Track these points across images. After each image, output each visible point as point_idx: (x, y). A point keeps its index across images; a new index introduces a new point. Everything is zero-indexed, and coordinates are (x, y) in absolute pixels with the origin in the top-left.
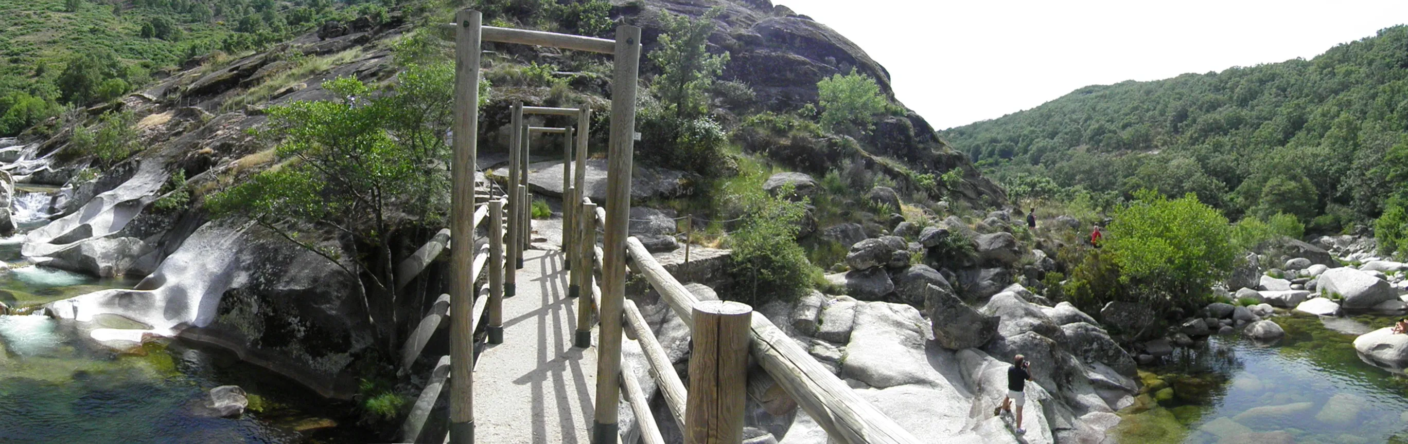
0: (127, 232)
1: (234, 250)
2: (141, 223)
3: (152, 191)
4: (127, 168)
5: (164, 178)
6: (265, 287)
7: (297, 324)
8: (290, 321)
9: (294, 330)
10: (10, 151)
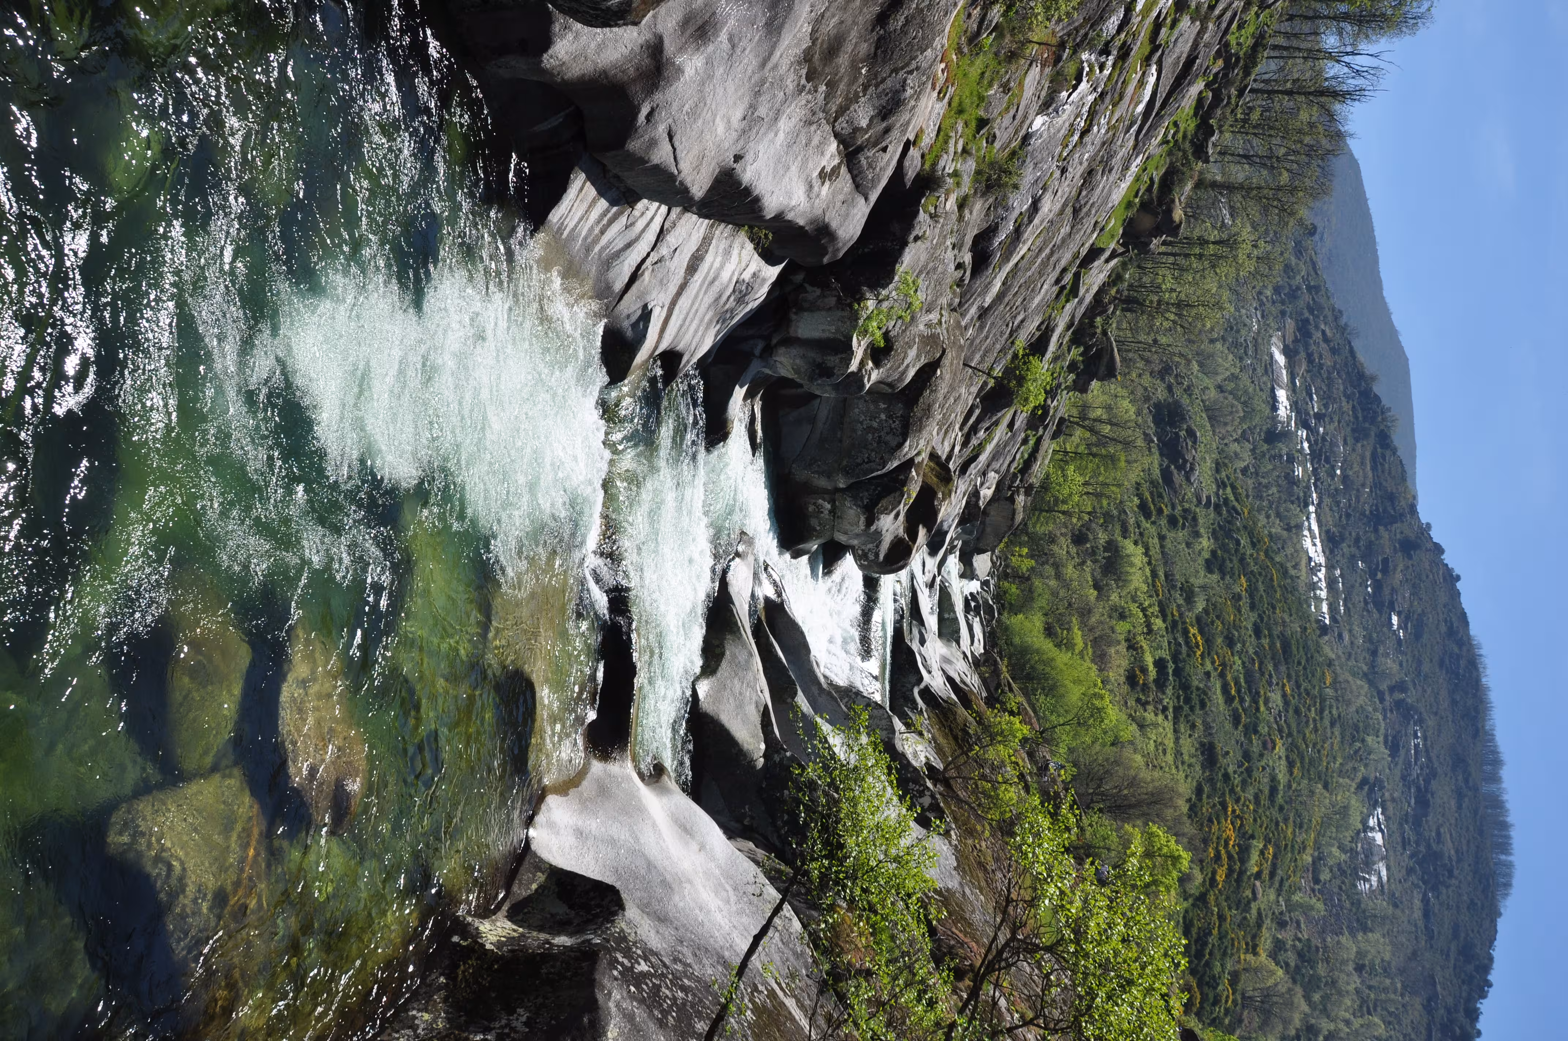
6: (622, 964)
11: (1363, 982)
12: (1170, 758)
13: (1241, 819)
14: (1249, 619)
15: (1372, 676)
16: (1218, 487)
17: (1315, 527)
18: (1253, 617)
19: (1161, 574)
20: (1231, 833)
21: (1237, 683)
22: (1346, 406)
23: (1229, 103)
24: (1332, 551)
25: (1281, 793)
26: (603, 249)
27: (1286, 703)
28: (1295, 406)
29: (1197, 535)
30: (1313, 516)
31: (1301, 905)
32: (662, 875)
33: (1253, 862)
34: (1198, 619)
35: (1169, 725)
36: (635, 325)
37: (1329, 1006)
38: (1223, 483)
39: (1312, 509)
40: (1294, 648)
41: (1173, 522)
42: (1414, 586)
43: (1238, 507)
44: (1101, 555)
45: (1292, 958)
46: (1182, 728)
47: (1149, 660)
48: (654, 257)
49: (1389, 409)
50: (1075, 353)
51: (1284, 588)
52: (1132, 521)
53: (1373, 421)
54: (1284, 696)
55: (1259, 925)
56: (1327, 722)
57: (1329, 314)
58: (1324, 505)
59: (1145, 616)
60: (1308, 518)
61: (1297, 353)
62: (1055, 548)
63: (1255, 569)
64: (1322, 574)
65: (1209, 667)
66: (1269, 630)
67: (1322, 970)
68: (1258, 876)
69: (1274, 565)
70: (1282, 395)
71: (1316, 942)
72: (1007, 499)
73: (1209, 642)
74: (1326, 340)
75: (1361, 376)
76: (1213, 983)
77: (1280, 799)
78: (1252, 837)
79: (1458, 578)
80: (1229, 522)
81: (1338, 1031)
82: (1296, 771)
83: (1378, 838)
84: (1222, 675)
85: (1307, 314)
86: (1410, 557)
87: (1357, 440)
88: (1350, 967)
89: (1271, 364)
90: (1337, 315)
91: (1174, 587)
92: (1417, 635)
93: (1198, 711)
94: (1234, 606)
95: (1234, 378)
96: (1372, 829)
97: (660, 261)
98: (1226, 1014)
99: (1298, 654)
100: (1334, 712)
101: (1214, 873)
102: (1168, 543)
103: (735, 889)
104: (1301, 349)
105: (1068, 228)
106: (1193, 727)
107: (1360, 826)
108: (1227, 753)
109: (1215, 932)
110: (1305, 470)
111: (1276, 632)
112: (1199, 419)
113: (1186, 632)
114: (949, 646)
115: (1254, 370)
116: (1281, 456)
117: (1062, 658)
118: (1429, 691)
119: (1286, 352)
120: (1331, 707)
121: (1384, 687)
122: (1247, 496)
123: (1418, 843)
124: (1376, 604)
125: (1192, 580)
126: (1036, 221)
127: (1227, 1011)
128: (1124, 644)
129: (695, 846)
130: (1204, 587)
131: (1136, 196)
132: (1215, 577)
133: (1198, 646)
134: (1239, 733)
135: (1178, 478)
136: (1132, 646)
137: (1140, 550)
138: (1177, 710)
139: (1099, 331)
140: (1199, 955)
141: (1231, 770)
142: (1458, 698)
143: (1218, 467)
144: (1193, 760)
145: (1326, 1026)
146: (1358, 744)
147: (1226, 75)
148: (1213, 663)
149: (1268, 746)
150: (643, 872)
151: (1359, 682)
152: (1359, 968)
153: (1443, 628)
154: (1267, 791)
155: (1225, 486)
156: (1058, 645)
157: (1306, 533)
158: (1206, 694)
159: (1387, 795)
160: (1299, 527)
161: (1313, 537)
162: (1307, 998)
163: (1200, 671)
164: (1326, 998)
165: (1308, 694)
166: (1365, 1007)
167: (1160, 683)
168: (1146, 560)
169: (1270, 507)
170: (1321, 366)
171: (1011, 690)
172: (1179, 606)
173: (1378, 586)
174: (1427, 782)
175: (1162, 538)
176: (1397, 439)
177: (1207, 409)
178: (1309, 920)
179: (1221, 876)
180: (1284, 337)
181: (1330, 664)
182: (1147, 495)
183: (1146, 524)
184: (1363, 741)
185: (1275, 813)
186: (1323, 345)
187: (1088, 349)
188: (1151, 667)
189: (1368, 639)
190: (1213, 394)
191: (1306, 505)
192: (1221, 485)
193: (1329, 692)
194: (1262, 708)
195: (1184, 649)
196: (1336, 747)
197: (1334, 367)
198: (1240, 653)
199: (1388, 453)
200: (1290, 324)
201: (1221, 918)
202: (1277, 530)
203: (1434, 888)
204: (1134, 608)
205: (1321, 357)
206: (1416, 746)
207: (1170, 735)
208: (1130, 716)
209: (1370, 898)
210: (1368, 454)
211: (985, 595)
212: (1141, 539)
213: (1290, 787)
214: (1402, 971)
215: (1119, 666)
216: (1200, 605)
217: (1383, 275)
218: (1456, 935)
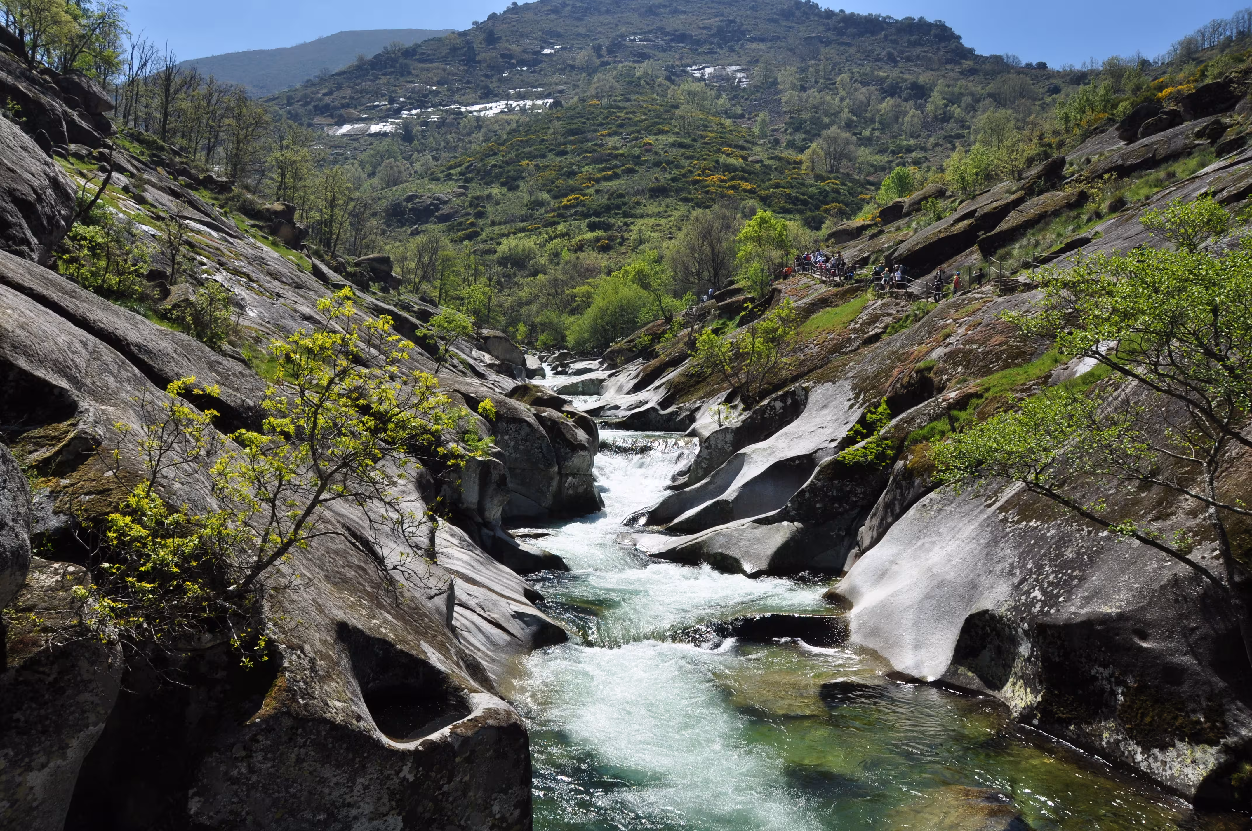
0: (793, 513)
1: (982, 541)
2: (815, 495)
3: (833, 440)
4: (789, 401)
5: (856, 415)
6: (1042, 608)
7: (1108, 679)
8: (1093, 672)
9: (1103, 691)
10: (592, 381)
11: (813, 87)
12: (663, 221)
13: (704, 170)
14: (553, 159)
15: (590, 70)
16: (451, 179)
17: (477, 107)
18: (551, 156)
19: (522, 225)
20: (715, 178)
21: (603, 170)
22: (383, 80)
23: (186, 163)
24: (496, 96)
25: (683, 140)
26: (488, 649)
27: (615, 133)
28: (383, 119)
29: (489, 197)
30: (469, 108)
31: (762, 129)
32: (933, 589)
33: (735, 162)
34: (555, 197)
35: (639, 222)
36: (528, 624)
37: (832, 111)
38: (448, 175)
39: (463, 109)
40: (574, 126)
41: (480, 215)
42: (522, 36)
43: (466, 165)
44: (510, 270)
45: (799, 136)
46: (639, 211)
47: (589, 235)
48: (479, 611)
49: (385, 48)
50: (374, 288)
51: (527, 132)
52: (482, 246)
53: (395, 60)
54: (610, 135)
55: (780, 159)
56: (627, 104)
57: (309, 90)
58: (460, 100)
59: (555, 238)
60: (471, 112)
61: (341, 116)
62: (506, 305)
63: (514, 154)
64: (514, 104)
65: (591, 191)
66: (560, 144)
67: (806, 115)
68: (745, 158)
69: (510, 139)
70: (374, 128)
71: (787, 118)
72: (486, 342)
73: (573, 190)
74: (330, 93)
75: (359, 68)
76: (824, 193)
77: (688, 141)
78: (717, 162)
79: (515, 4)
80: (479, 172)
81: (848, 106)
82: (666, 129)
83: (709, 71)
84: (598, 181)
85: (310, 107)
86: (500, 38)
87: (409, 73)
88: (803, 95)
89: (351, 136)
90: (309, 84)
91: (531, 215)
92: (559, 36)
93: (626, 199)
94: (543, 171)
95: (362, 164)
96: (703, 75)
97: (480, 606)
98: (845, 185)
99: (577, 124)
100: (619, 98)
101: (745, 191)
102: (498, 219)
103: (919, 538)
104: (338, 112)
105: (311, 293)
106: (638, 203)
107: (703, 83)
108: (656, 179)
109: (788, 191)
110: (433, 113)
111: (561, 139)
112: (398, 193)
113: (566, 207)
114: (607, 388)
115: (355, 149)
116: (423, 131)
117: (598, 302)
118: (600, 29)
119: (340, 124)
120: (615, 101)
121: (598, 61)
122: (455, 157)
123: (712, 43)
124: (535, 65)
125: (525, 201)
126: (317, 317)
127: (843, 184)
128: (579, 254)
129: (895, 568)
130: (531, 193)
131: (267, 238)
132: (522, 184)
133: (577, 199)
134: (641, 170)
135: (445, 210)
136: (580, 248)
137: (504, 240)
138: (626, 215)
139: (358, 269)
140: (805, 203)
141: (668, 176)
142: (604, 9)
143: (435, 179)
144: (663, 204)
145: (845, 114)
146: (642, 82)
147: (168, 165)
148: (588, 187)
149: (648, 149)
150: (934, 601)
151: (595, 79)
152: (803, 89)
153: (553, 16)
154: (683, 150)
155: (450, 174)
156: (588, 305)
157: (482, 114)
158: (612, 194)
159: (677, 63)
160: (478, 119)
161: (485, 109)
162: (827, 127)
163: (595, 197)
164: (826, 114)
165: (607, 117)
166: (830, 86)
167: (607, 227)
168: (512, 236)
169: (463, 140)
170: (352, 98)
171: (633, 340)
172: (546, 212)
173: (522, 63)
174: (667, 34)
175: (493, 224)
176: (408, 44)
177: (388, 186)
178: (772, 123)
179: (747, 186)
180: (328, 125)
181: (583, 100)
182: (460, 234)
183: (484, 235)
184: (639, 78)
185: (698, 145)
186: (335, 95)
187: (371, 279)
188: (595, 234)
189: (562, 71)
190: (375, 181)
191: (461, 113)
192: (449, 177)
193: (605, 101)
194: (621, 152)
195: (579, 209)
196: (645, 98)
197: (353, 88)
198: (580, 167)
199: (419, 50)
200: (317, 120)
201: (777, 186)
202: (480, 136)
203: (743, 33)
204: (550, 246)
205: (344, 98)
206: (641, 40)
207: (646, 220)
208: (633, 250)
209: (752, 79)
210: (421, 65)
211: (550, 360)
212: (497, 239)
213: (678, 133)
214: (803, 60)
215: (596, 258)
216: (545, 196)
217: (274, 47)
218: (775, 21)
